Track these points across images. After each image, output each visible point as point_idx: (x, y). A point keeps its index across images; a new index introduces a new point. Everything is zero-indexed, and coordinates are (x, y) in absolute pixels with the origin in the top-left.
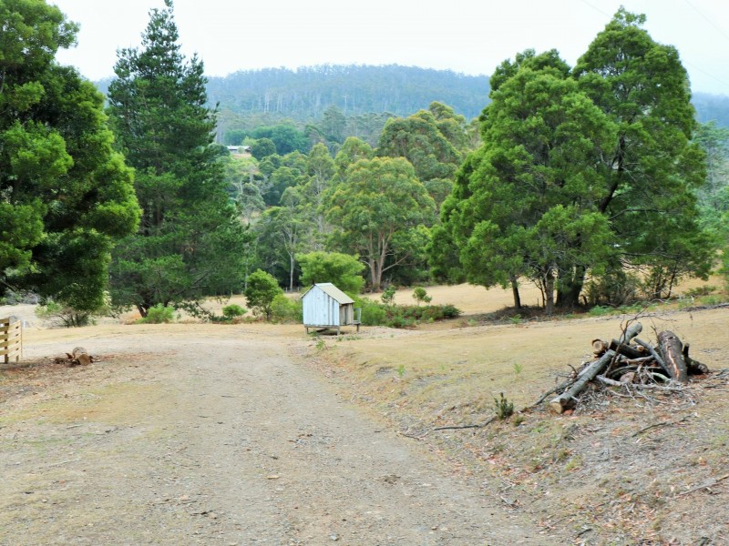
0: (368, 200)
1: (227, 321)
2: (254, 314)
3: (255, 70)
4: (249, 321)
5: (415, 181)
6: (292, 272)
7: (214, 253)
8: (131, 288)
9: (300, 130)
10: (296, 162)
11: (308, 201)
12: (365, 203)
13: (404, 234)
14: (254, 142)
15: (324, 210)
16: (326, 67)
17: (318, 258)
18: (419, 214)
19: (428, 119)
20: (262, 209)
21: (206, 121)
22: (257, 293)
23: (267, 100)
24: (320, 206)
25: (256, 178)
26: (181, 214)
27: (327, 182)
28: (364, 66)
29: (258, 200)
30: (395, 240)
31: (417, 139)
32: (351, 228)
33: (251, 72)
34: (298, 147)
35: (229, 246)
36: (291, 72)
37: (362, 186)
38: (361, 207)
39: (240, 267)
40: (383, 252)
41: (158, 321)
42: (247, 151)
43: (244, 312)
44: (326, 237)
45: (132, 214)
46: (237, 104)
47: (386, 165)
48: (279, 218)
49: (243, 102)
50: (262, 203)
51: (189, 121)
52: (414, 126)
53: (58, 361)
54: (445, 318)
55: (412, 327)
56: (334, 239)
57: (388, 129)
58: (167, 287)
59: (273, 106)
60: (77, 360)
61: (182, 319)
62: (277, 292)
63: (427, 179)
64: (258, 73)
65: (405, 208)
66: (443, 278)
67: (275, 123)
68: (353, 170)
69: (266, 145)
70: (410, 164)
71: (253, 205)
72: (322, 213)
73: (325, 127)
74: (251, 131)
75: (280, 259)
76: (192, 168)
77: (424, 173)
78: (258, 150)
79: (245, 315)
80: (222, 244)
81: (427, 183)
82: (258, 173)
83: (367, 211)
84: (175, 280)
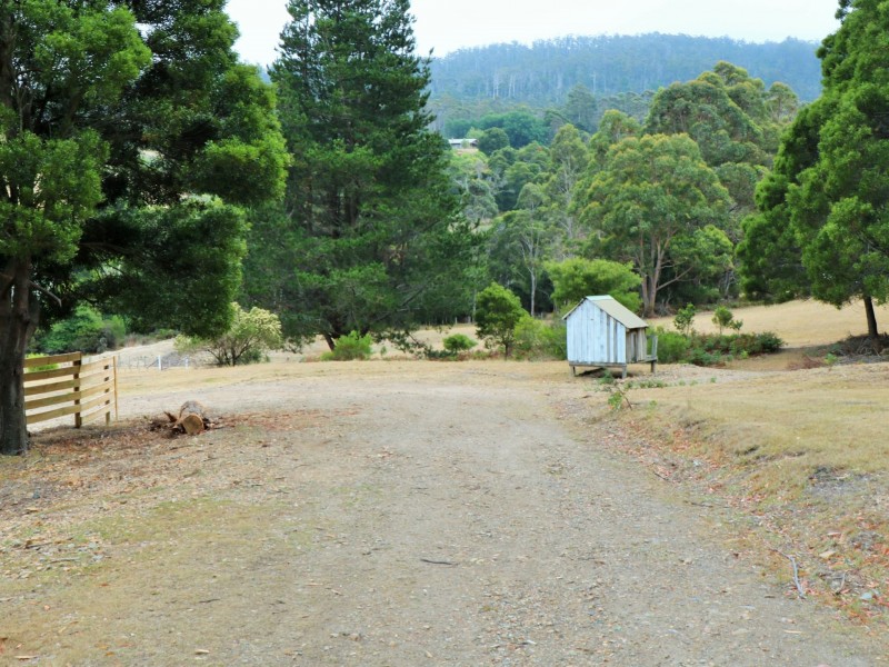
0: (637, 192)
1: (451, 358)
2: (486, 346)
3: (481, 47)
4: (480, 356)
5: (703, 165)
6: (533, 293)
7: (430, 262)
8: (315, 311)
9: (539, 117)
10: (535, 155)
11: (553, 199)
12: (634, 197)
13: (686, 238)
14: (481, 133)
15: (577, 208)
16: (568, 40)
17: (576, 268)
18: (709, 211)
19: (716, 83)
20: (494, 215)
21: (415, 75)
22: (491, 317)
23: (496, 83)
24: (571, 204)
25: (485, 176)
26: (381, 206)
27: (579, 175)
28: (617, 37)
29: (488, 201)
30: (675, 247)
31: (701, 110)
32: (614, 231)
33: (476, 50)
34: (536, 138)
35: (452, 251)
36: (525, 48)
37: (629, 174)
38: (628, 203)
39: (466, 280)
40: (659, 263)
41: (349, 357)
42: (473, 145)
43: (473, 344)
44: (580, 244)
45: (273, 161)
46: (459, 89)
47: (662, 144)
48: (516, 224)
49: (467, 87)
50: (494, 206)
51: (391, 74)
52: (697, 93)
53: (156, 426)
54: (764, 352)
55: (720, 365)
56: (592, 247)
57: (662, 97)
58: (363, 310)
59: (503, 89)
60: (182, 425)
61: (387, 355)
62: (519, 316)
63: (717, 164)
64: (484, 50)
65: (688, 203)
66: (760, 293)
67: (507, 110)
68: (616, 152)
69: (496, 136)
70: (695, 144)
71: (482, 208)
72: (574, 213)
73: (570, 112)
74: (477, 120)
75: (518, 277)
76: (397, 141)
77: (713, 156)
78: (487, 142)
79: (475, 349)
80: (440, 248)
81: (717, 169)
82: (486, 171)
83: (637, 207)
84: (375, 299)
